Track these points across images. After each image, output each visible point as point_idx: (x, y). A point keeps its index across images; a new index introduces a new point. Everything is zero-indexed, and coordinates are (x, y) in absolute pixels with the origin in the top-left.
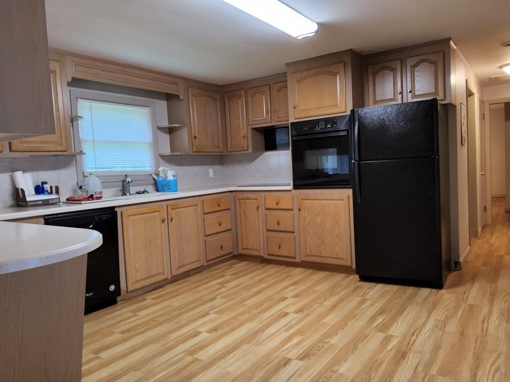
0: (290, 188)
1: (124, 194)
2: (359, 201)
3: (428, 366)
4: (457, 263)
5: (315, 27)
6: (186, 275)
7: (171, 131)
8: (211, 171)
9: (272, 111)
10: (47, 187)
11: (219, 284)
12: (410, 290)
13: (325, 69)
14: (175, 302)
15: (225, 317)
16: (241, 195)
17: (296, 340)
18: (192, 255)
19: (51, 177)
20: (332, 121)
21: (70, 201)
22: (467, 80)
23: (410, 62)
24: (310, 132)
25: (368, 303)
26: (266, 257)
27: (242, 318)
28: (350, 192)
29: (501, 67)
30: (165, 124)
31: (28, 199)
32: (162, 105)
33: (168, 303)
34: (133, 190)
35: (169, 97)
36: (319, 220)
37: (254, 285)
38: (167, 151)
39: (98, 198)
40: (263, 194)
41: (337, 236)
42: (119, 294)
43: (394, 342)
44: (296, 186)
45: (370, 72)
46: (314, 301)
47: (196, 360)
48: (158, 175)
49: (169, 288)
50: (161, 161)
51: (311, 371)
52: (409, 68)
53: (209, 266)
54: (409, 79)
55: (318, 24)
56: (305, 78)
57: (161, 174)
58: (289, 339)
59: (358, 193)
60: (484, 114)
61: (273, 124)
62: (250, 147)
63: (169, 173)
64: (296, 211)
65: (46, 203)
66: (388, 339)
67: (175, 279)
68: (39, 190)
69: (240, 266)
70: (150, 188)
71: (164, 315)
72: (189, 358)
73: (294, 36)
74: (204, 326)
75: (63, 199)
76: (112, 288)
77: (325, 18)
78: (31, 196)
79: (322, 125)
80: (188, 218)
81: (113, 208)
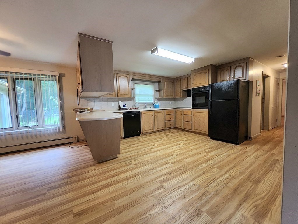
0: (191, 108)
1: (145, 108)
2: (210, 113)
3: (214, 165)
4: (250, 138)
5: (193, 60)
6: (159, 131)
7: (159, 91)
8: (171, 103)
9: (188, 85)
10: (126, 105)
11: (167, 134)
12: (226, 144)
13: (203, 71)
14: (153, 137)
15: (163, 142)
16: (177, 110)
17: (179, 151)
18: (161, 126)
19: (127, 103)
20: (204, 88)
21: (131, 109)
22: (263, 71)
23: (233, 67)
24: (197, 91)
25: (208, 145)
26: (183, 129)
27: (168, 143)
28: (208, 110)
29: (283, 65)
30: (158, 89)
31: (121, 108)
32: (157, 84)
33: (151, 137)
34: (147, 107)
35: (159, 82)
36: (199, 119)
37: (176, 136)
38: (158, 97)
39: (136, 109)
40: (183, 110)
41: (204, 124)
42: (140, 133)
43: (208, 156)
44: (193, 108)
45: (219, 71)
46: (191, 142)
47: (151, 151)
48: (154, 103)
49: (154, 134)
50: (156, 100)
51: (177, 159)
52: (233, 69)
53: (166, 130)
54: (233, 73)
55: (195, 58)
56: (196, 74)
57: (155, 103)
58: (177, 150)
59: (210, 111)
60: (279, 84)
61: (188, 89)
62: (182, 96)
63: (157, 103)
64: (192, 116)
65: (125, 109)
66: (206, 156)
67: (156, 132)
68: (124, 106)
69: (175, 131)
70: (152, 107)
71: (149, 140)
72: (149, 150)
73: (188, 63)
74: (157, 144)
75: (129, 108)
76: (138, 131)
77: (197, 56)
78: (122, 107)
79: (201, 89)
80: (160, 115)
81: (140, 111)
